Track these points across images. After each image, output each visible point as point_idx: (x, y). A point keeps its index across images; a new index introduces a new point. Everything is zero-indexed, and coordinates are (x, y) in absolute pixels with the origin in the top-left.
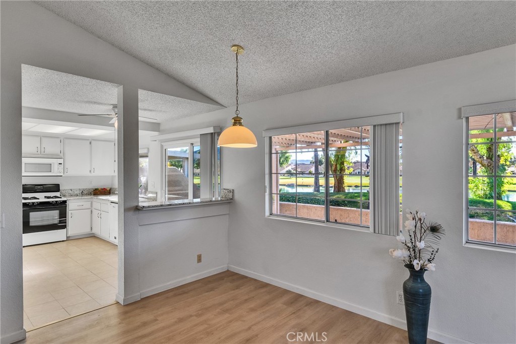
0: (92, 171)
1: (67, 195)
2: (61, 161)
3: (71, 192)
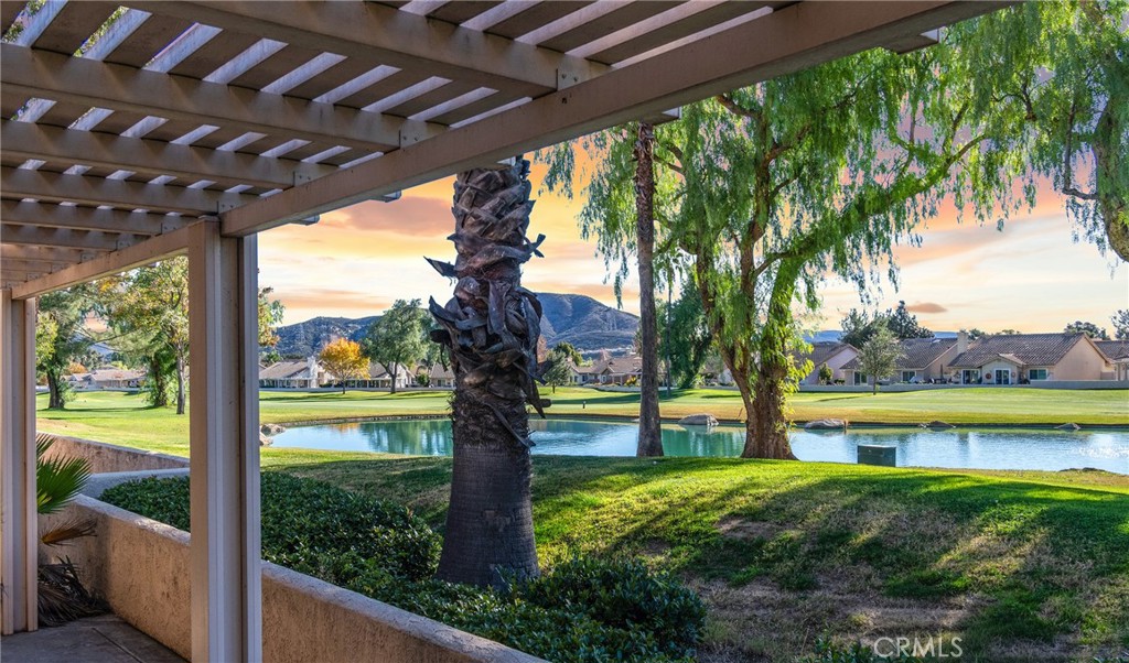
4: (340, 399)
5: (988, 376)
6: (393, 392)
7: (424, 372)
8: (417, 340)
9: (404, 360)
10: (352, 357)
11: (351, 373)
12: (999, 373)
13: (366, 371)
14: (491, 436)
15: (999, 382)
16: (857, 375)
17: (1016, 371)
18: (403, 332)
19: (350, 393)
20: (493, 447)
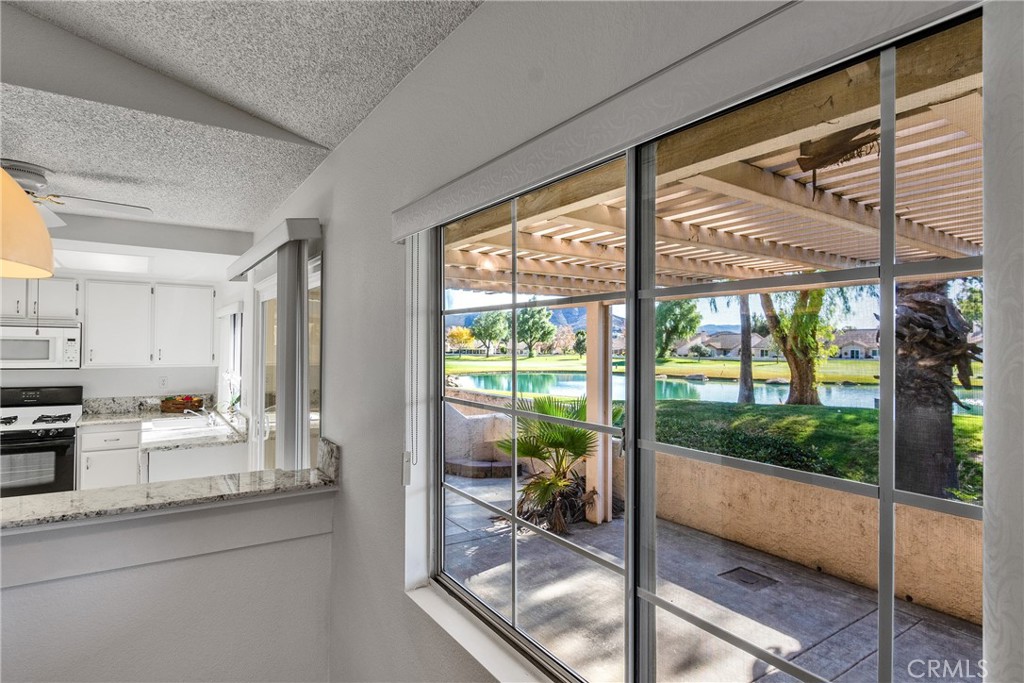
0: (156, 358)
1: (103, 410)
2: (75, 333)
3: (112, 405)
4: (457, 360)
5: (846, 354)
6: (488, 356)
7: (503, 345)
8: (502, 328)
9: (494, 339)
10: (465, 337)
11: (464, 346)
12: (852, 352)
13: (474, 344)
14: (940, 402)
15: (852, 357)
16: (762, 351)
17: (864, 351)
18: (494, 323)
19: (463, 357)
20: (941, 409)
